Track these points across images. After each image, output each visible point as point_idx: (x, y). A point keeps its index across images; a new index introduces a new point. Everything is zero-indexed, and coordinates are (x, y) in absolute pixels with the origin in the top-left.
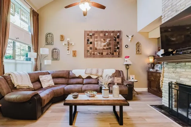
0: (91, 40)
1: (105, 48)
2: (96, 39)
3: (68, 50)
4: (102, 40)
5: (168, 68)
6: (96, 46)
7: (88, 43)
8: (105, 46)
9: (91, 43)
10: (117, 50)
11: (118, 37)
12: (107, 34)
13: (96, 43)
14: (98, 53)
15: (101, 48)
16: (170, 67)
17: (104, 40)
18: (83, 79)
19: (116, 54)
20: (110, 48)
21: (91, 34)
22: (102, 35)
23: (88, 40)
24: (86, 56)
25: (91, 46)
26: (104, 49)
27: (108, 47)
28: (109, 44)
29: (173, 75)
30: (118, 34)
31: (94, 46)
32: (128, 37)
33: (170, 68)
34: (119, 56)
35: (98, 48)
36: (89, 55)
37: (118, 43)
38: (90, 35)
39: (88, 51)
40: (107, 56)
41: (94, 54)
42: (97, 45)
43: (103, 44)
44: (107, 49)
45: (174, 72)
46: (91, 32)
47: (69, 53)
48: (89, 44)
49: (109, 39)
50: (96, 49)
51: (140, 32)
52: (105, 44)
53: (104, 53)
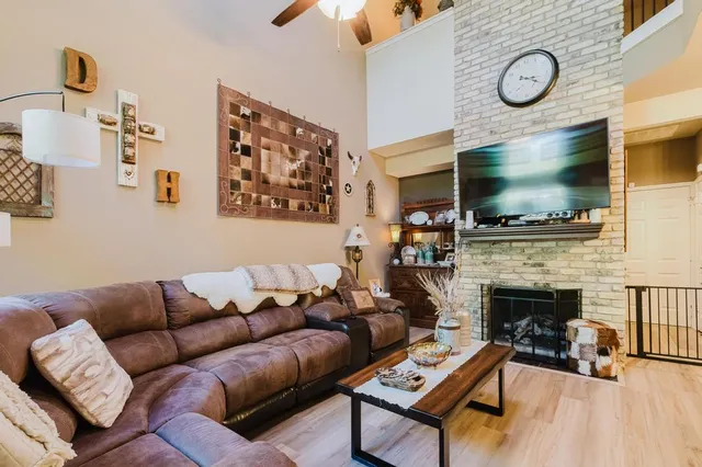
0: (246, 139)
1: (295, 182)
2: (264, 140)
3: (128, 160)
4: (286, 147)
5: (472, 255)
6: (264, 169)
7: (236, 150)
8: (293, 174)
9: (246, 151)
10: (328, 197)
11: (329, 152)
12: (299, 131)
13: (264, 153)
14: (272, 201)
15: (284, 180)
16: (476, 251)
17: (292, 150)
18: (244, 316)
19: (325, 210)
20: (308, 187)
21: (247, 112)
22: (283, 127)
23: (235, 136)
24: (225, 208)
25: (247, 162)
26: (291, 186)
27: (304, 182)
28: (306, 171)
29: (485, 269)
30: (330, 142)
31: (259, 168)
32: (351, 158)
33: (476, 254)
34: (332, 217)
35: (273, 178)
36: (239, 203)
37: (329, 171)
38: (244, 116)
39: (235, 185)
40: (301, 213)
41: (258, 202)
42: (269, 167)
43: (290, 167)
44: (300, 187)
45: (485, 263)
46: (246, 100)
47: (133, 182)
48: (239, 152)
49: (307, 153)
50: (266, 182)
51: (372, 153)
52: (295, 166)
53: (293, 204)
